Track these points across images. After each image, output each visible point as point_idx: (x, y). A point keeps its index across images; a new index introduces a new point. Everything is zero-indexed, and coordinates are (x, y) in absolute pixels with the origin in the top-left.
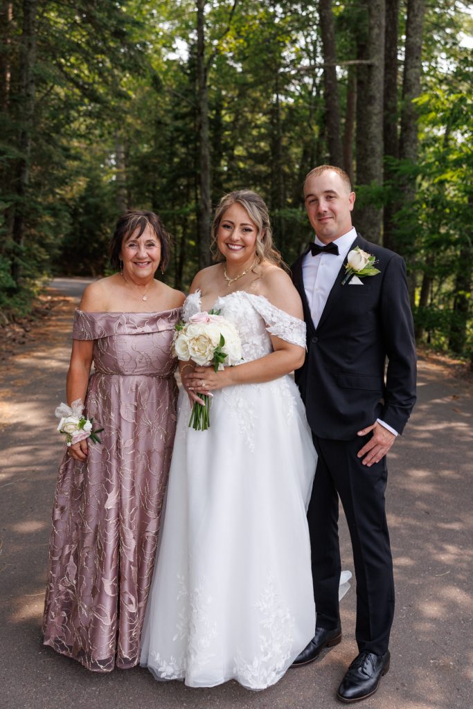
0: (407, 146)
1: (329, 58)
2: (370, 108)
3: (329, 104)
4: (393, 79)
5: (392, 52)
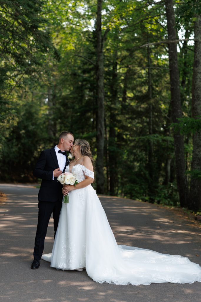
1: (171, 36)
2: (196, 69)
3: (171, 66)
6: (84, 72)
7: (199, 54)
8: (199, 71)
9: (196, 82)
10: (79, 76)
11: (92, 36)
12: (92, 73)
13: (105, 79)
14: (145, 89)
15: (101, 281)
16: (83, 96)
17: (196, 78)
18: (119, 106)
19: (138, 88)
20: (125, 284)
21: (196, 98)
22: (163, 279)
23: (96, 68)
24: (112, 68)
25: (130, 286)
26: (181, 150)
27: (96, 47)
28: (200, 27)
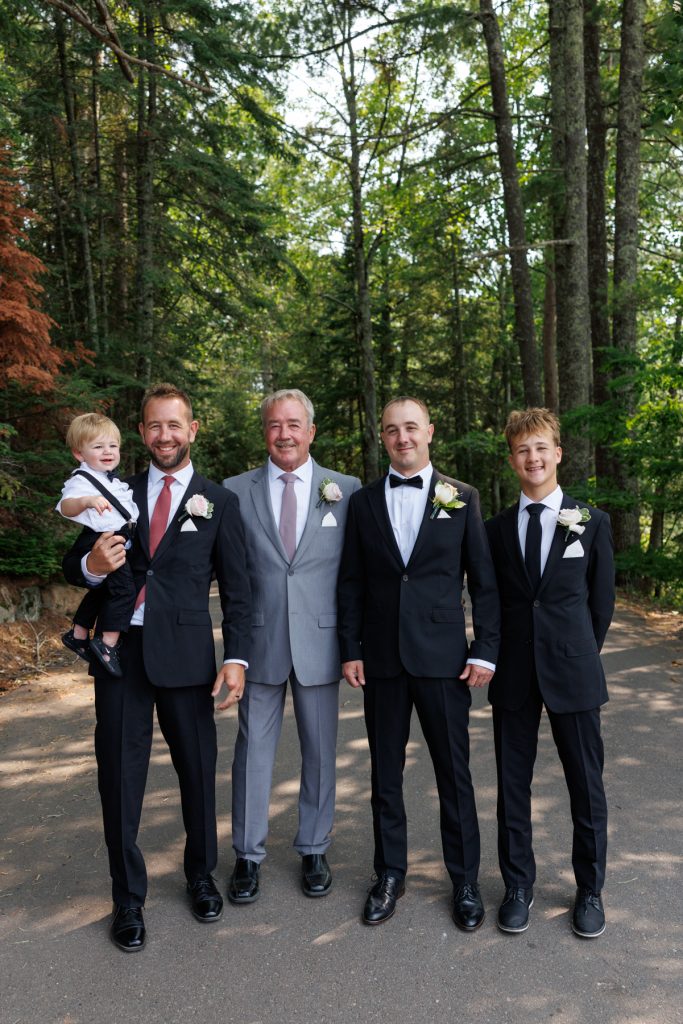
1: (516, 239)
3: (518, 298)
4: (601, 260)
5: (599, 226)
7: (576, 269)
8: (578, 303)
9: (571, 325)
17: (572, 318)
28: (578, 216)
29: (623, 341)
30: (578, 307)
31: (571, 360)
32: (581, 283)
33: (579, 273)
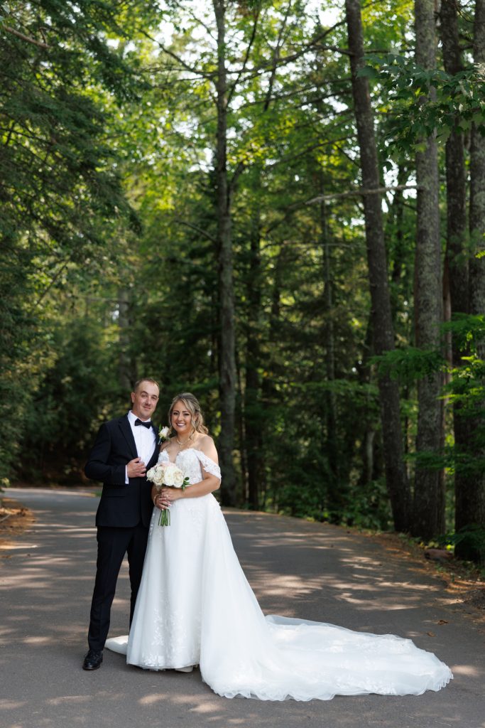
0: (478, 295)
1: (369, 180)
2: (421, 246)
3: (370, 241)
4: (459, 205)
5: (457, 170)
6: (193, 255)
7: (426, 216)
8: (429, 251)
9: (421, 273)
10: (182, 263)
11: (207, 182)
12: (210, 257)
13: (235, 268)
14: (317, 289)
15: (230, 694)
16: (190, 306)
17: (422, 266)
18: (266, 324)
19: (304, 287)
20: (281, 699)
21: (421, 307)
22: (359, 685)
23: (218, 247)
24: (248, 247)
25: (291, 702)
26: (393, 413)
27: (216, 203)
28: (427, 161)
29: (479, 291)
30: (429, 255)
31: (421, 310)
32: (431, 229)
33: (429, 219)
